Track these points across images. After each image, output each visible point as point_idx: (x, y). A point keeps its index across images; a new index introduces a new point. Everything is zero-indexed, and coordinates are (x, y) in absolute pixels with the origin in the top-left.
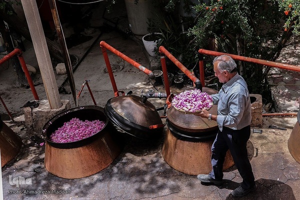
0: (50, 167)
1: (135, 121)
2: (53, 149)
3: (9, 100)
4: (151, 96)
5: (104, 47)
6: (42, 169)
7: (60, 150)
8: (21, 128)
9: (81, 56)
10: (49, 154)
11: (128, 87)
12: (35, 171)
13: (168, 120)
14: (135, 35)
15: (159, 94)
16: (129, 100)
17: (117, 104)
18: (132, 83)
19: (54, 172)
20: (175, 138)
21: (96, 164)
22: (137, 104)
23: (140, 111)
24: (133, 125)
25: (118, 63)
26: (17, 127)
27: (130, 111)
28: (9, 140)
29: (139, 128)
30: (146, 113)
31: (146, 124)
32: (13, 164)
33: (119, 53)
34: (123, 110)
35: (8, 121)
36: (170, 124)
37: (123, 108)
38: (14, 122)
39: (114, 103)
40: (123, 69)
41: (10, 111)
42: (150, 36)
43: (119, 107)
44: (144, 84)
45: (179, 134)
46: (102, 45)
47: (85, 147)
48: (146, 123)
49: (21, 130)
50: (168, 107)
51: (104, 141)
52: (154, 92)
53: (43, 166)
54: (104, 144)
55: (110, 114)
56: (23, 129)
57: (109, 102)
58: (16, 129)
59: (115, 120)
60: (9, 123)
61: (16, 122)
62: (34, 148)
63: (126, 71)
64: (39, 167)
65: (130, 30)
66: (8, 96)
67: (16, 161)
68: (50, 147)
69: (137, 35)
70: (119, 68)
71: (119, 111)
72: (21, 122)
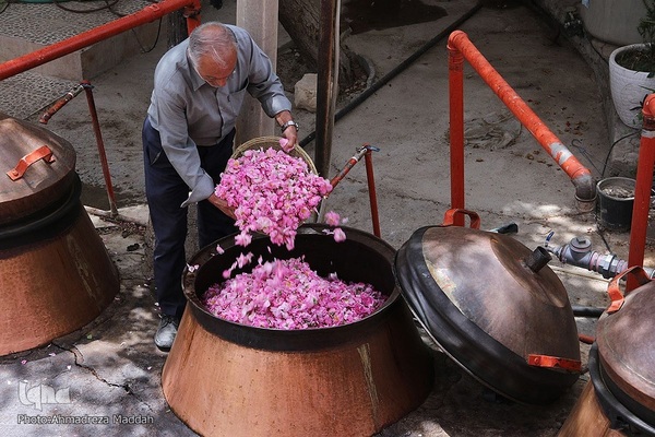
0: (176, 390)
1: (485, 322)
2: (200, 333)
3: (127, 150)
4: (576, 260)
5: (457, 51)
6: (152, 387)
7: (220, 344)
8: (130, 241)
9: (386, 67)
10: (185, 346)
11: (507, 210)
12: (126, 388)
13: (596, 353)
14: (592, 37)
15: (605, 260)
16: (485, 247)
17: (443, 249)
18: (527, 200)
19: (182, 409)
20: (603, 421)
21: (318, 424)
22: (509, 268)
23: (511, 296)
24: (472, 334)
25: (503, 119)
26: (119, 237)
27: (478, 283)
28: (83, 267)
29: (490, 348)
30: (529, 305)
31: (518, 345)
32: (70, 347)
33: (500, 83)
34: (456, 274)
35: (100, 211)
36: (602, 369)
37: (456, 266)
38: (115, 218)
39: (432, 243)
40: (512, 143)
41: (114, 182)
42: (643, 52)
43: (444, 262)
44: (567, 215)
45: (622, 409)
46: (453, 44)
47: (298, 357)
48: (521, 339)
49: (131, 249)
50: (610, 309)
51: (365, 358)
52: (589, 250)
53: (155, 379)
54: (363, 365)
55: (409, 275)
56: (136, 247)
57: (419, 234)
58: (115, 243)
59: (420, 302)
60: (102, 217)
61: (122, 221)
62: (148, 316)
63: (519, 155)
64: (144, 381)
65: (577, 16)
66: (126, 134)
67: (83, 340)
68: (194, 326)
69: (598, 40)
70: (501, 137)
71: (442, 275)
72: (138, 225)
